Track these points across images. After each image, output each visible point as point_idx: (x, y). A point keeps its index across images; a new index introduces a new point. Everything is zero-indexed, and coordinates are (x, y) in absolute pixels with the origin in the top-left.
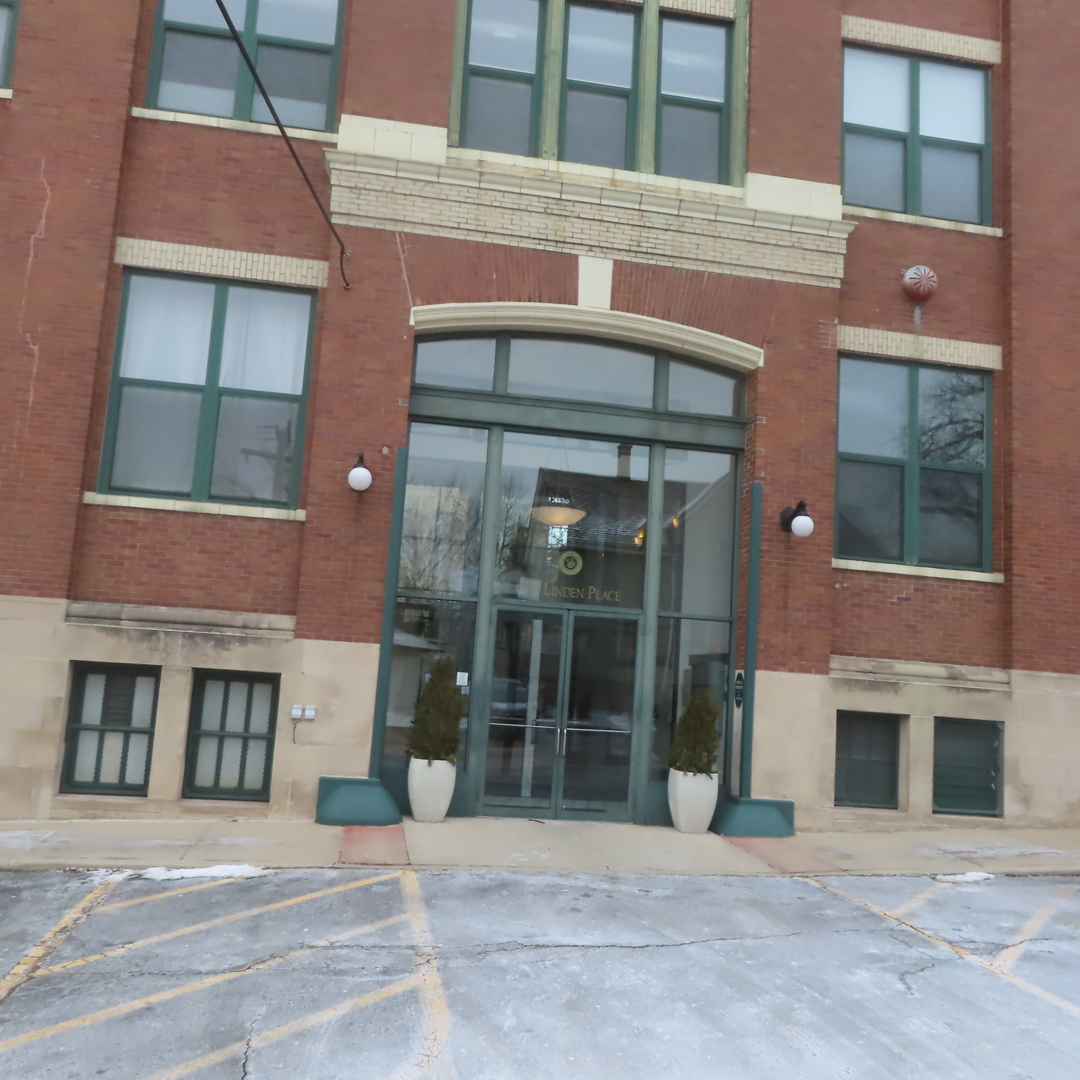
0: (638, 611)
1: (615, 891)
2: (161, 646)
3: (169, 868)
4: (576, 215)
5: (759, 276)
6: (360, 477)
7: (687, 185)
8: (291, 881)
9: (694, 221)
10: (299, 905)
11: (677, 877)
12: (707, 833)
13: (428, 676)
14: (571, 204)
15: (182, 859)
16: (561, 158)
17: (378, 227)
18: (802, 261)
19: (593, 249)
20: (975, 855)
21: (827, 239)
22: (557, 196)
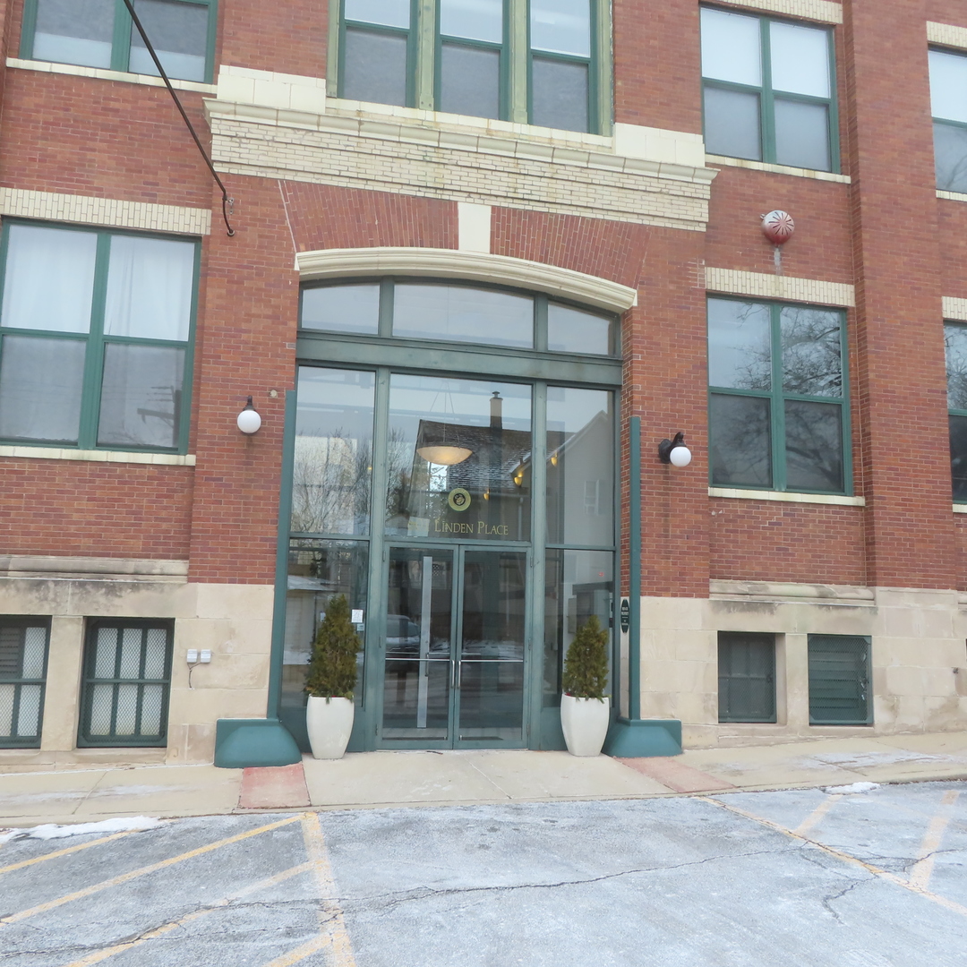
0: (526, 543)
1: (520, 823)
2: (51, 595)
3: (60, 825)
4: (454, 162)
5: (630, 220)
6: (249, 420)
7: (559, 135)
8: (188, 831)
9: (567, 168)
10: (196, 859)
11: (579, 803)
12: (600, 755)
13: (323, 615)
14: (449, 152)
15: (73, 813)
16: (437, 108)
17: (259, 175)
18: (670, 206)
19: (472, 195)
20: (856, 765)
21: (692, 185)
22: (436, 144)
